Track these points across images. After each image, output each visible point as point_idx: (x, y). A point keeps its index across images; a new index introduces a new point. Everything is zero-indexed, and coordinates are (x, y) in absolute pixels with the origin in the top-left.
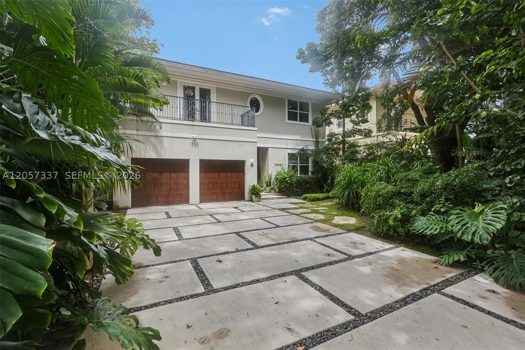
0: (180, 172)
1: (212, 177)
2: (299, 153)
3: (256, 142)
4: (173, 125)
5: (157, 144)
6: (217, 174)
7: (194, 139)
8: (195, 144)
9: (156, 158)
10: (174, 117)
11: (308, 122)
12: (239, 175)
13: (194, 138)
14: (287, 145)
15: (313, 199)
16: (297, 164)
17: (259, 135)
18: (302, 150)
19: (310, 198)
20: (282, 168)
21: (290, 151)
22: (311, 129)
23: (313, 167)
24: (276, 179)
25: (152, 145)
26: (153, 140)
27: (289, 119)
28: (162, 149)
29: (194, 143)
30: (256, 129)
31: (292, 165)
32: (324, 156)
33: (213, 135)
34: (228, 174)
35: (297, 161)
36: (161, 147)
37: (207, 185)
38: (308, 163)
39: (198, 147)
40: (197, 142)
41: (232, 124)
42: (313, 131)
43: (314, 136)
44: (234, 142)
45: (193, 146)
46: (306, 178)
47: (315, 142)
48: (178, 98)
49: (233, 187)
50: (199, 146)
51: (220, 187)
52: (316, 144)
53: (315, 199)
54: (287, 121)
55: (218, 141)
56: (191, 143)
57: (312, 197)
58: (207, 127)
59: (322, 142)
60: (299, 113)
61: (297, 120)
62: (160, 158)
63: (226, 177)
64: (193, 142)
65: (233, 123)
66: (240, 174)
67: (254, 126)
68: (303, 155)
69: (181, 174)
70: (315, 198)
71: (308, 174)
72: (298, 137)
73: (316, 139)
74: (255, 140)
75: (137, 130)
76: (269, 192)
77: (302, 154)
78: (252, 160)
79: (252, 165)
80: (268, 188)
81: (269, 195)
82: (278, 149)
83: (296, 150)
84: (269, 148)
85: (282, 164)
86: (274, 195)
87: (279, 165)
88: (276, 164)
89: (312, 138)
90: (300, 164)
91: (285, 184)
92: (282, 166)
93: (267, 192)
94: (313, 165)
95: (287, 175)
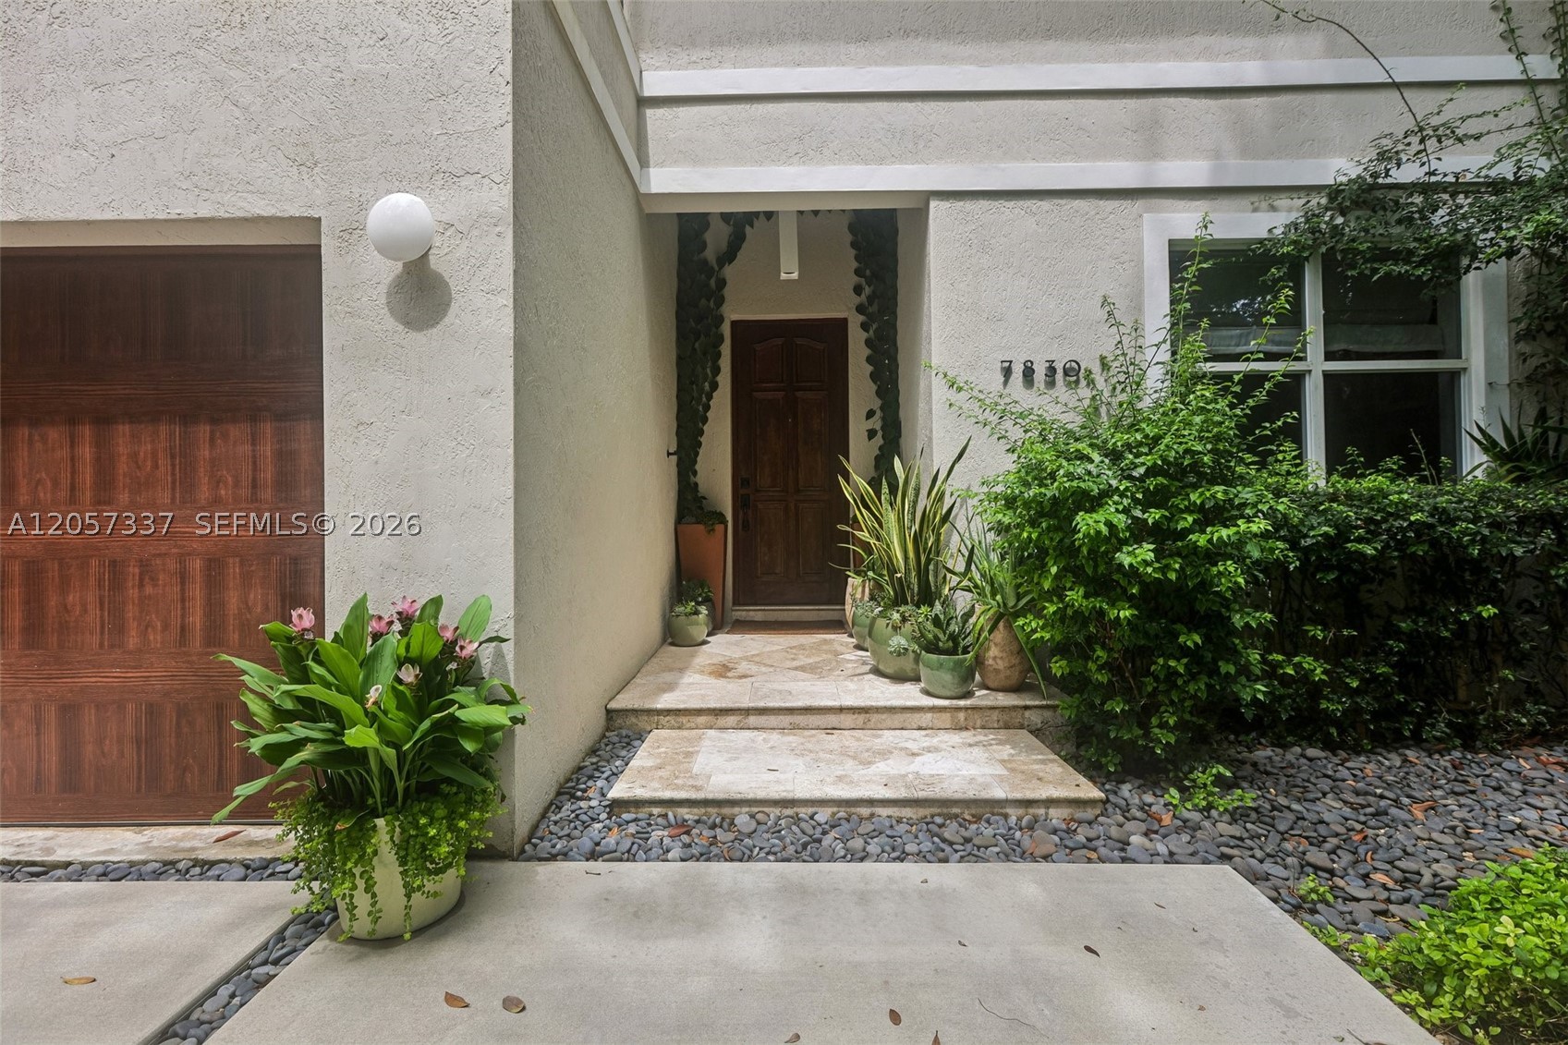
14: (1155, 155)
18: (1362, 195)
21: (1199, 224)
23: (1514, 387)
31: (1229, 377)
35: (1284, 327)
38: (1447, 349)
43: (1535, 22)
46: (1423, 516)
47: (1550, 95)
68: (1377, 254)
71: (1449, 471)
73: (1563, 52)
77: (1365, 248)
80: (895, 628)
81: (875, 717)
82: (1045, 205)
83: (1273, 208)
84: (933, 204)
85: (1096, 368)
86: (947, 716)
87: (1052, 370)
88: (1018, 370)
89: (1506, 46)
90: (1329, 356)
91: (1075, 596)
92: (1091, 383)
93: (889, 671)
94: (1524, 358)
95: (1115, 456)
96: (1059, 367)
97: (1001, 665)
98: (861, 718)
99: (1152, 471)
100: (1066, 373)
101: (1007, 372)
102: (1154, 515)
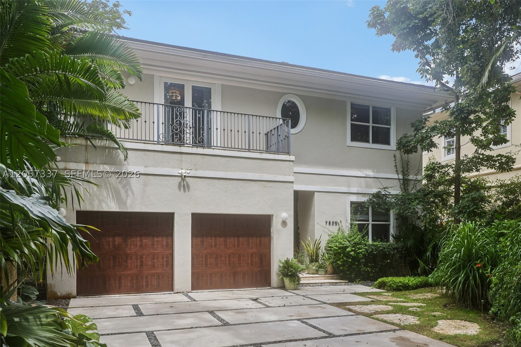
0: (158, 236)
1: (213, 244)
2: (371, 202)
3: (292, 182)
4: (147, 153)
5: (120, 186)
6: (222, 239)
7: (183, 178)
8: (184, 185)
9: (118, 210)
10: (147, 139)
11: (388, 143)
12: (260, 241)
13: (181, 176)
14: (349, 187)
15: (397, 286)
16: (368, 221)
17: (297, 169)
18: (377, 195)
19: (390, 285)
20: (339, 229)
21: (354, 198)
22: (395, 156)
23: (396, 227)
24: (329, 249)
25: (111, 188)
26: (113, 179)
27: (353, 139)
28: (127, 196)
29: (182, 184)
30: (292, 158)
31: (359, 224)
32: (419, 206)
33: (216, 171)
34: (241, 239)
35: (366, 216)
36: (126, 192)
37: (204, 259)
38: (388, 220)
39: (189, 191)
40: (187, 183)
41: (249, 150)
42: (397, 161)
43: (400, 169)
44: (252, 182)
45: (180, 190)
46: (384, 248)
47: (402, 181)
48: (156, 106)
49: (250, 262)
50: (191, 190)
51: (227, 262)
52: (404, 184)
53: (400, 286)
54: (349, 142)
55: (224, 181)
56: (178, 184)
57: (395, 283)
58: (205, 157)
59: (415, 180)
60: (373, 127)
61: (368, 141)
62: (124, 210)
63: (238, 245)
64: (180, 183)
65: (251, 148)
66: (262, 239)
67: (288, 153)
68: (379, 204)
69: (160, 239)
70: (401, 284)
71: (388, 240)
72: (370, 173)
73: (404, 175)
74: (291, 179)
75: (87, 163)
76: (314, 272)
77: (377, 204)
78: (284, 215)
79: (284, 223)
80: (313, 266)
81: (314, 278)
82: (332, 194)
83: (365, 197)
84: (315, 193)
85: (340, 222)
86: (324, 278)
87: (333, 223)
88: (328, 222)
89: (396, 173)
90: (373, 221)
91: (345, 258)
92: (339, 225)
93: (311, 273)
94: (397, 223)
95: (349, 241)
96: (334, 222)
97: (330, 270)
98: (312, 278)
99: (353, 244)
100: (335, 223)
101: (326, 223)
102: (354, 249)
